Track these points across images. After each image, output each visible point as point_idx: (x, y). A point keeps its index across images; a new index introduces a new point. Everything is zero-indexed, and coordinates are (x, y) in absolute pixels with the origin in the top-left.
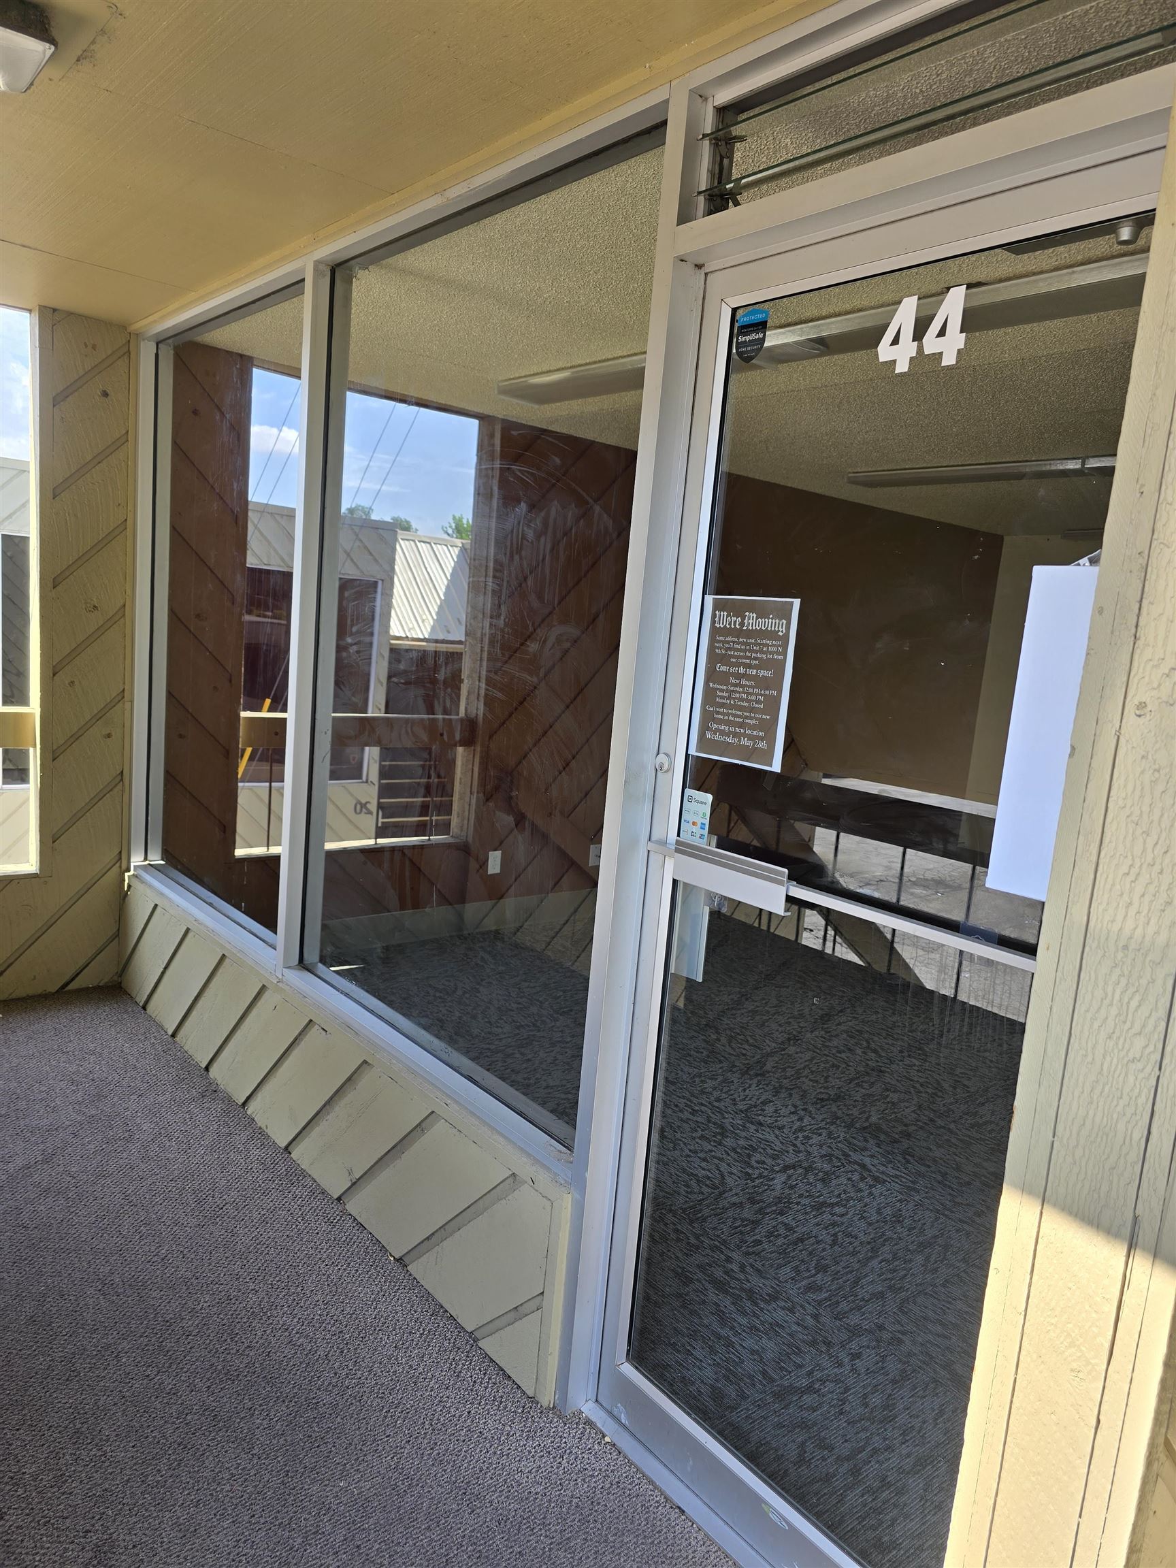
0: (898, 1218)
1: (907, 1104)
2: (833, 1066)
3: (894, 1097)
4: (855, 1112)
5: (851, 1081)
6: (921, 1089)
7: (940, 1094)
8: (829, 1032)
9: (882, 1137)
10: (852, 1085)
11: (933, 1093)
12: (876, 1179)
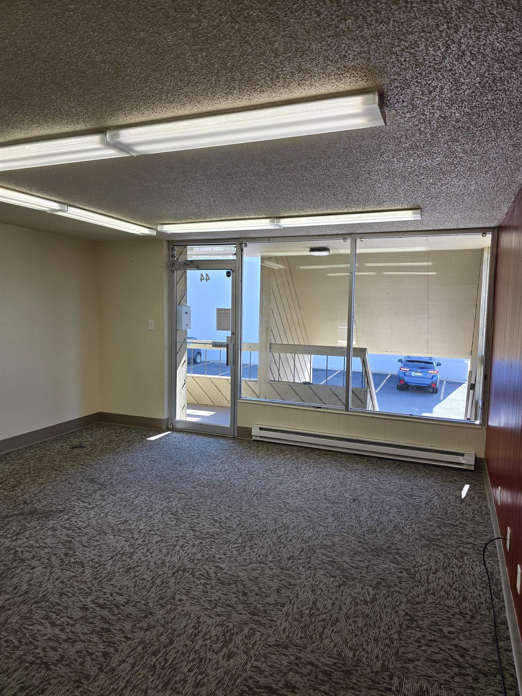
0: (193, 467)
1: (196, 498)
2: (230, 507)
3: (201, 500)
4: (214, 490)
5: (221, 502)
6: (191, 506)
7: (183, 506)
8: (242, 527)
9: (202, 485)
10: (219, 500)
11: (186, 506)
12: (201, 474)
